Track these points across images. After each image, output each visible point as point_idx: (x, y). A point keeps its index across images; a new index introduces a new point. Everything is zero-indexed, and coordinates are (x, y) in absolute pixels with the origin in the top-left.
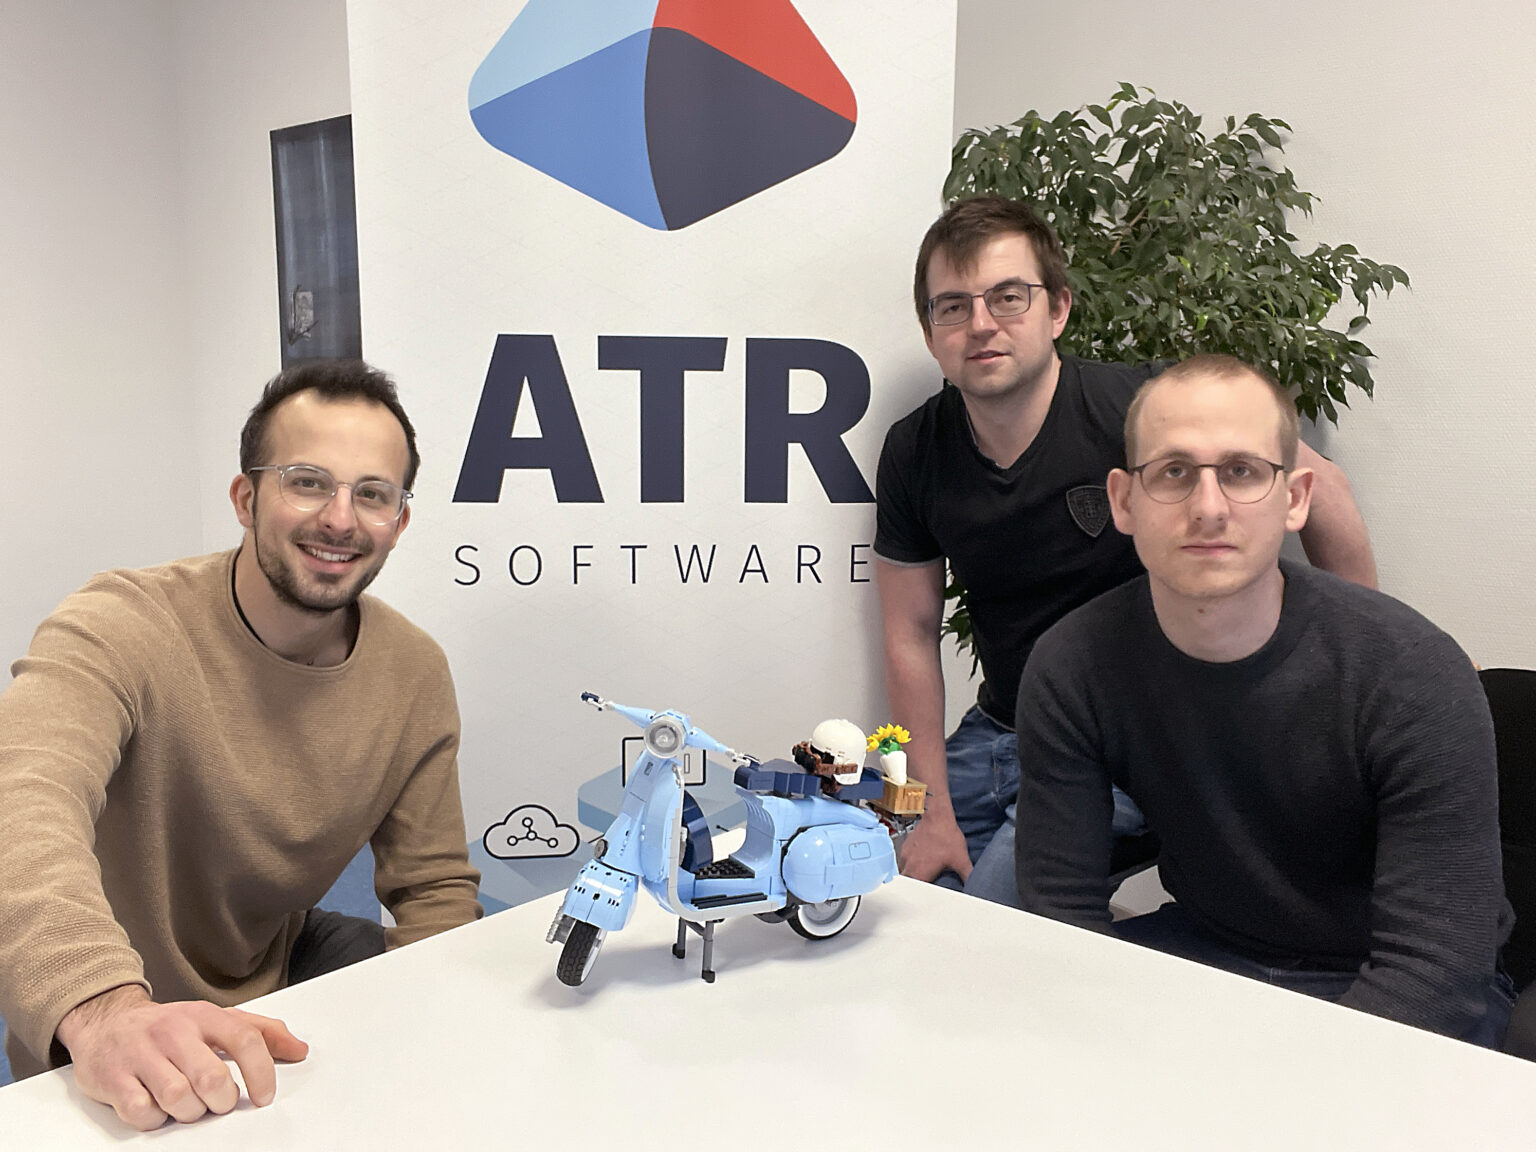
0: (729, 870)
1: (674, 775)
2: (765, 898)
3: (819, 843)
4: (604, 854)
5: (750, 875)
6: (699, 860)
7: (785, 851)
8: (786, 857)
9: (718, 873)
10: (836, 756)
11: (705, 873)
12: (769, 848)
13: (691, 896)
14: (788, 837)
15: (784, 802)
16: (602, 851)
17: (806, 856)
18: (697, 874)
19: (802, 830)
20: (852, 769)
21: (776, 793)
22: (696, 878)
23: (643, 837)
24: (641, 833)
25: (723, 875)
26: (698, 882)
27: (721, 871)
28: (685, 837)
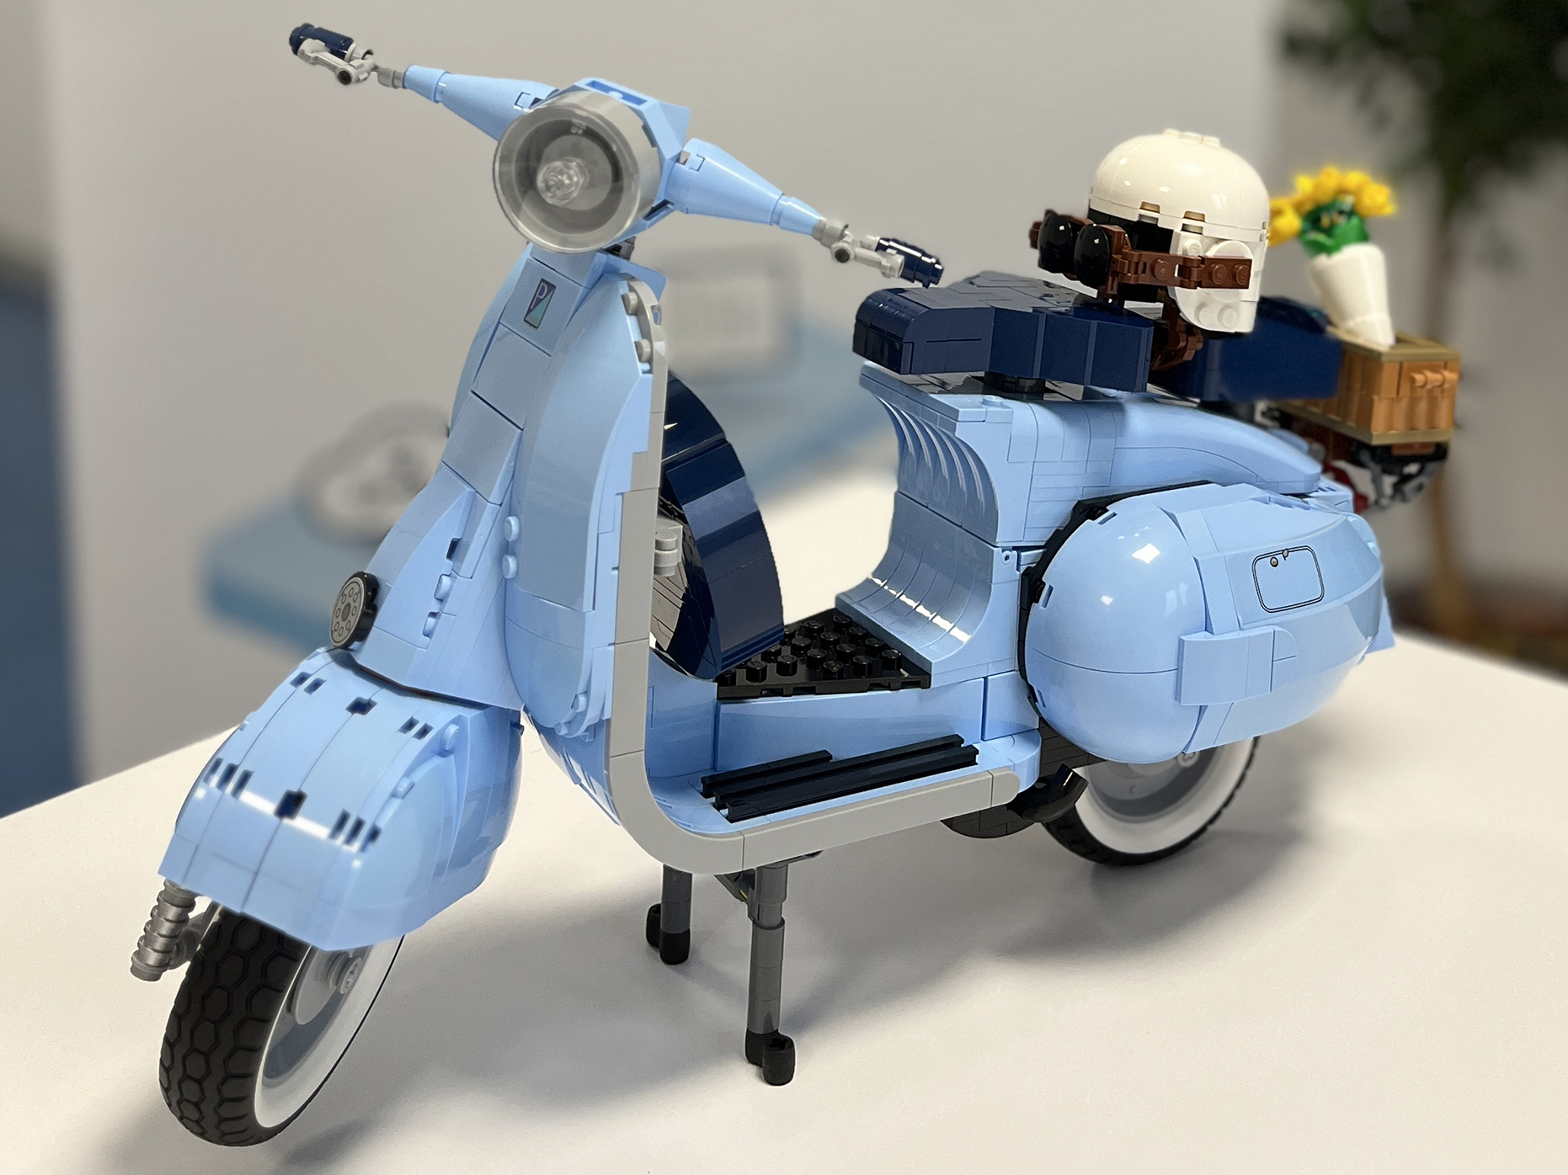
0: (842, 657)
1: (631, 322)
2: (968, 757)
3: (1147, 554)
4: (361, 633)
5: (916, 674)
6: (729, 635)
7: (1032, 586)
8: (1037, 608)
9: (801, 675)
10: (1177, 229)
11: (754, 675)
12: (978, 580)
13: (703, 765)
14: (1041, 536)
15: (1026, 416)
16: (354, 620)
17: (1107, 600)
18: (722, 681)
19: (1090, 509)
20: (1232, 273)
21: (999, 384)
22: (722, 699)
23: (511, 562)
24: (506, 548)
25: (823, 679)
26: (727, 709)
27: (812, 664)
28: (674, 557)
